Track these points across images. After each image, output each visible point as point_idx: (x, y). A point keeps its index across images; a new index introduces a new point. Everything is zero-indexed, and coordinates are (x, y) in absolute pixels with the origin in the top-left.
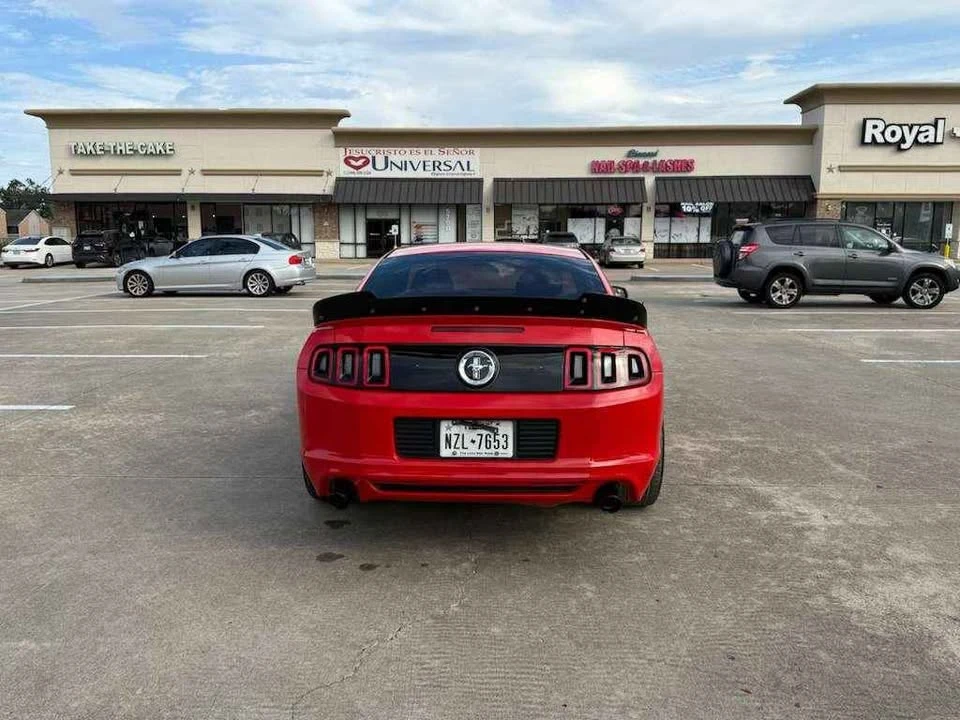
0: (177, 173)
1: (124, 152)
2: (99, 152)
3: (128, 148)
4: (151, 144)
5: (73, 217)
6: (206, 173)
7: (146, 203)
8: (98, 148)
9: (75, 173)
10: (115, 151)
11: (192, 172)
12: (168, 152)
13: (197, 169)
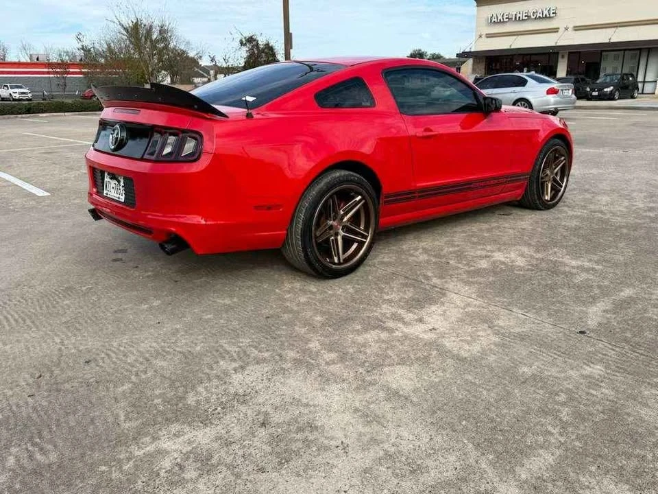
0: (555, 30)
1: (521, 19)
2: (505, 20)
3: (524, 15)
4: (540, 11)
5: (483, 67)
6: (577, 29)
7: (531, 55)
8: (505, 17)
9: (489, 36)
10: (516, 18)
11: (566, 29)
12: (552, 15)
13: (571, 26)
